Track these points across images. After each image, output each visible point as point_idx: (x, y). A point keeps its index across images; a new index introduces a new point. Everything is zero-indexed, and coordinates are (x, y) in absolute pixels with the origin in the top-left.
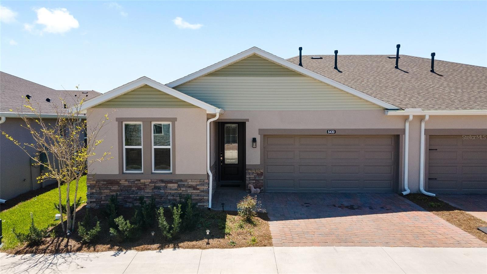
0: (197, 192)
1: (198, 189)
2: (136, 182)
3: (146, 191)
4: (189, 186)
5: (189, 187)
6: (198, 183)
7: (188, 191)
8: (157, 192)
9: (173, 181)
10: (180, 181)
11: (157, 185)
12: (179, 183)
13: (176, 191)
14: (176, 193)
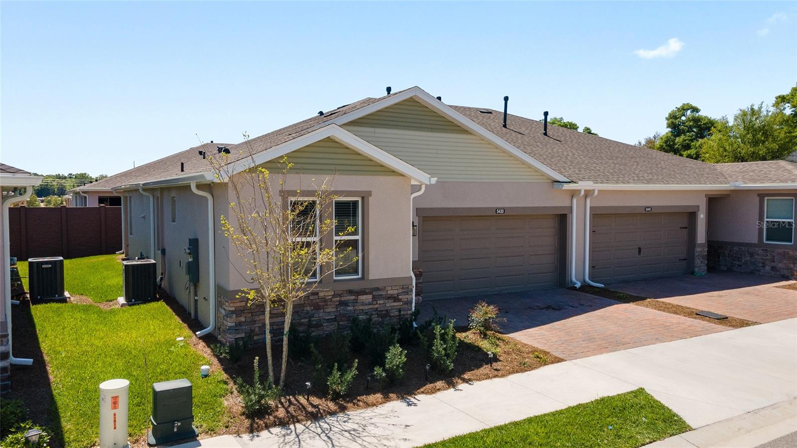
2: (311, 298)
3: (326, 310)
5: (389, 298)
6: (400, 291)
7: (387, 305)
8: (343, 309)
9: (367, 291)
10: (376, 291)
11: (343, 299)
12: (374, 293)
13: (370, 306)
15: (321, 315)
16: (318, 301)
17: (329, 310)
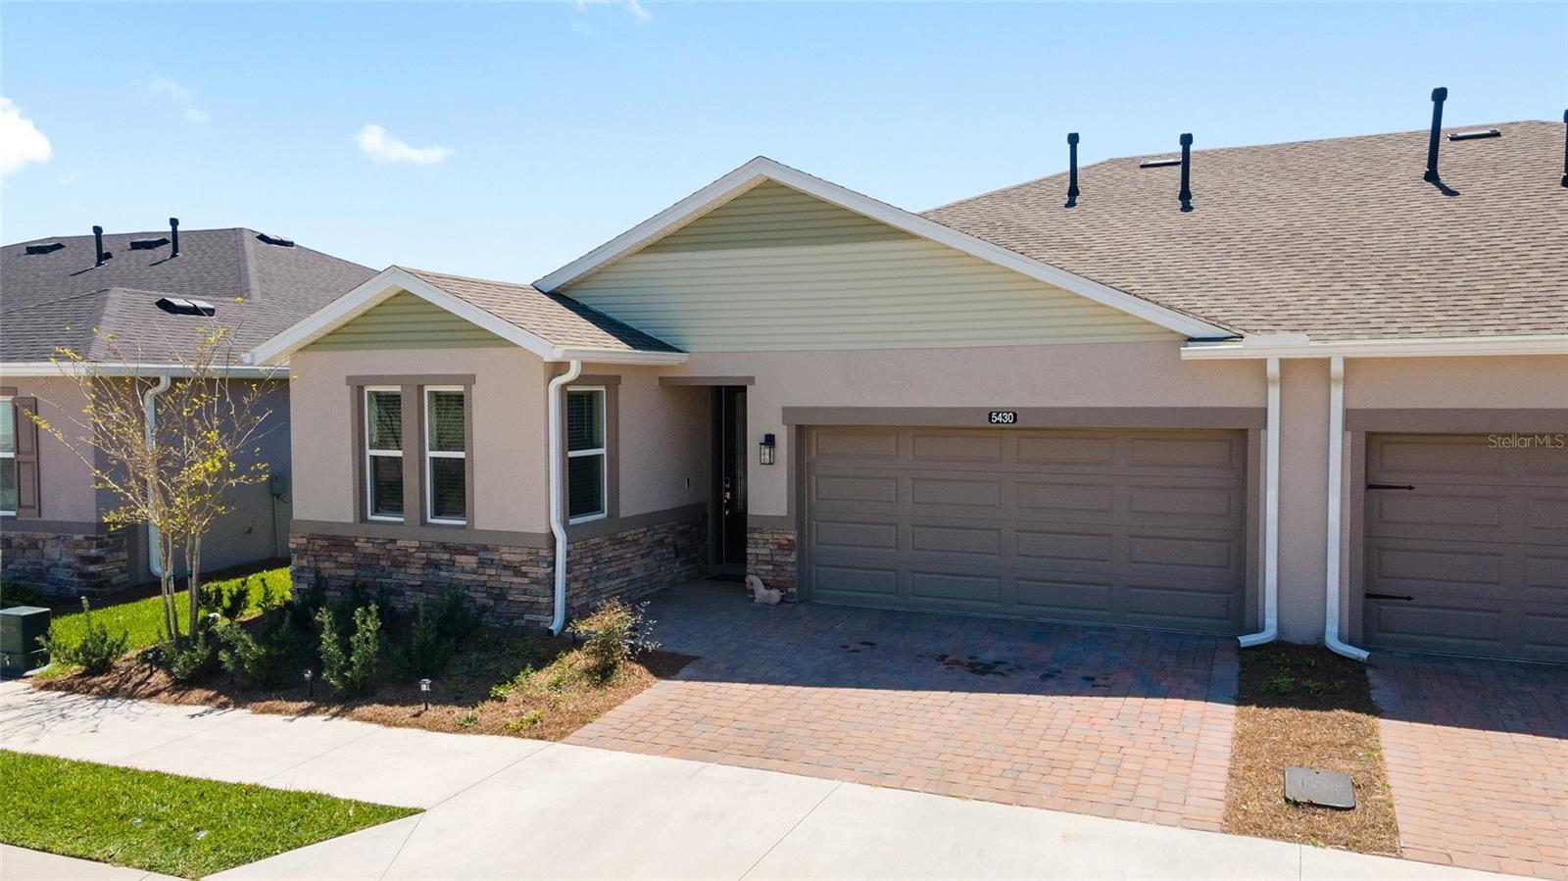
0: (521, 584)
1: (524, 575)
2: (388, 547)
3: (408, 570)
4: (505, 563)
5: (505, 567)
6: (525, 558)
7: (503, 579)
8: (432, 573)
9: (468, 548)
10: (483, 549)
11: (433, 556)
12: (482, 554)
13: (474, 576)
14: (474, 580)
15: (401, 576)
16: (396, 553)
17: (413, 571)
